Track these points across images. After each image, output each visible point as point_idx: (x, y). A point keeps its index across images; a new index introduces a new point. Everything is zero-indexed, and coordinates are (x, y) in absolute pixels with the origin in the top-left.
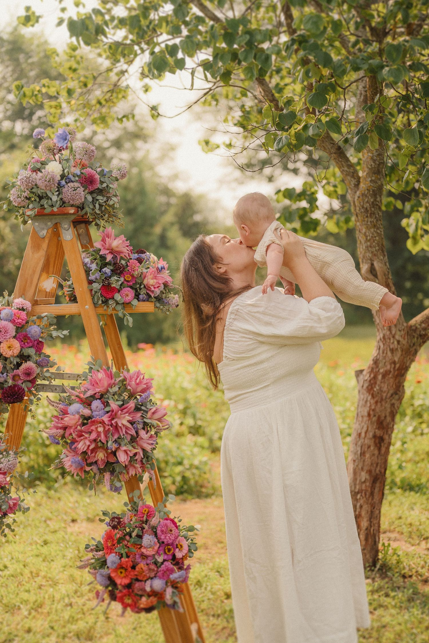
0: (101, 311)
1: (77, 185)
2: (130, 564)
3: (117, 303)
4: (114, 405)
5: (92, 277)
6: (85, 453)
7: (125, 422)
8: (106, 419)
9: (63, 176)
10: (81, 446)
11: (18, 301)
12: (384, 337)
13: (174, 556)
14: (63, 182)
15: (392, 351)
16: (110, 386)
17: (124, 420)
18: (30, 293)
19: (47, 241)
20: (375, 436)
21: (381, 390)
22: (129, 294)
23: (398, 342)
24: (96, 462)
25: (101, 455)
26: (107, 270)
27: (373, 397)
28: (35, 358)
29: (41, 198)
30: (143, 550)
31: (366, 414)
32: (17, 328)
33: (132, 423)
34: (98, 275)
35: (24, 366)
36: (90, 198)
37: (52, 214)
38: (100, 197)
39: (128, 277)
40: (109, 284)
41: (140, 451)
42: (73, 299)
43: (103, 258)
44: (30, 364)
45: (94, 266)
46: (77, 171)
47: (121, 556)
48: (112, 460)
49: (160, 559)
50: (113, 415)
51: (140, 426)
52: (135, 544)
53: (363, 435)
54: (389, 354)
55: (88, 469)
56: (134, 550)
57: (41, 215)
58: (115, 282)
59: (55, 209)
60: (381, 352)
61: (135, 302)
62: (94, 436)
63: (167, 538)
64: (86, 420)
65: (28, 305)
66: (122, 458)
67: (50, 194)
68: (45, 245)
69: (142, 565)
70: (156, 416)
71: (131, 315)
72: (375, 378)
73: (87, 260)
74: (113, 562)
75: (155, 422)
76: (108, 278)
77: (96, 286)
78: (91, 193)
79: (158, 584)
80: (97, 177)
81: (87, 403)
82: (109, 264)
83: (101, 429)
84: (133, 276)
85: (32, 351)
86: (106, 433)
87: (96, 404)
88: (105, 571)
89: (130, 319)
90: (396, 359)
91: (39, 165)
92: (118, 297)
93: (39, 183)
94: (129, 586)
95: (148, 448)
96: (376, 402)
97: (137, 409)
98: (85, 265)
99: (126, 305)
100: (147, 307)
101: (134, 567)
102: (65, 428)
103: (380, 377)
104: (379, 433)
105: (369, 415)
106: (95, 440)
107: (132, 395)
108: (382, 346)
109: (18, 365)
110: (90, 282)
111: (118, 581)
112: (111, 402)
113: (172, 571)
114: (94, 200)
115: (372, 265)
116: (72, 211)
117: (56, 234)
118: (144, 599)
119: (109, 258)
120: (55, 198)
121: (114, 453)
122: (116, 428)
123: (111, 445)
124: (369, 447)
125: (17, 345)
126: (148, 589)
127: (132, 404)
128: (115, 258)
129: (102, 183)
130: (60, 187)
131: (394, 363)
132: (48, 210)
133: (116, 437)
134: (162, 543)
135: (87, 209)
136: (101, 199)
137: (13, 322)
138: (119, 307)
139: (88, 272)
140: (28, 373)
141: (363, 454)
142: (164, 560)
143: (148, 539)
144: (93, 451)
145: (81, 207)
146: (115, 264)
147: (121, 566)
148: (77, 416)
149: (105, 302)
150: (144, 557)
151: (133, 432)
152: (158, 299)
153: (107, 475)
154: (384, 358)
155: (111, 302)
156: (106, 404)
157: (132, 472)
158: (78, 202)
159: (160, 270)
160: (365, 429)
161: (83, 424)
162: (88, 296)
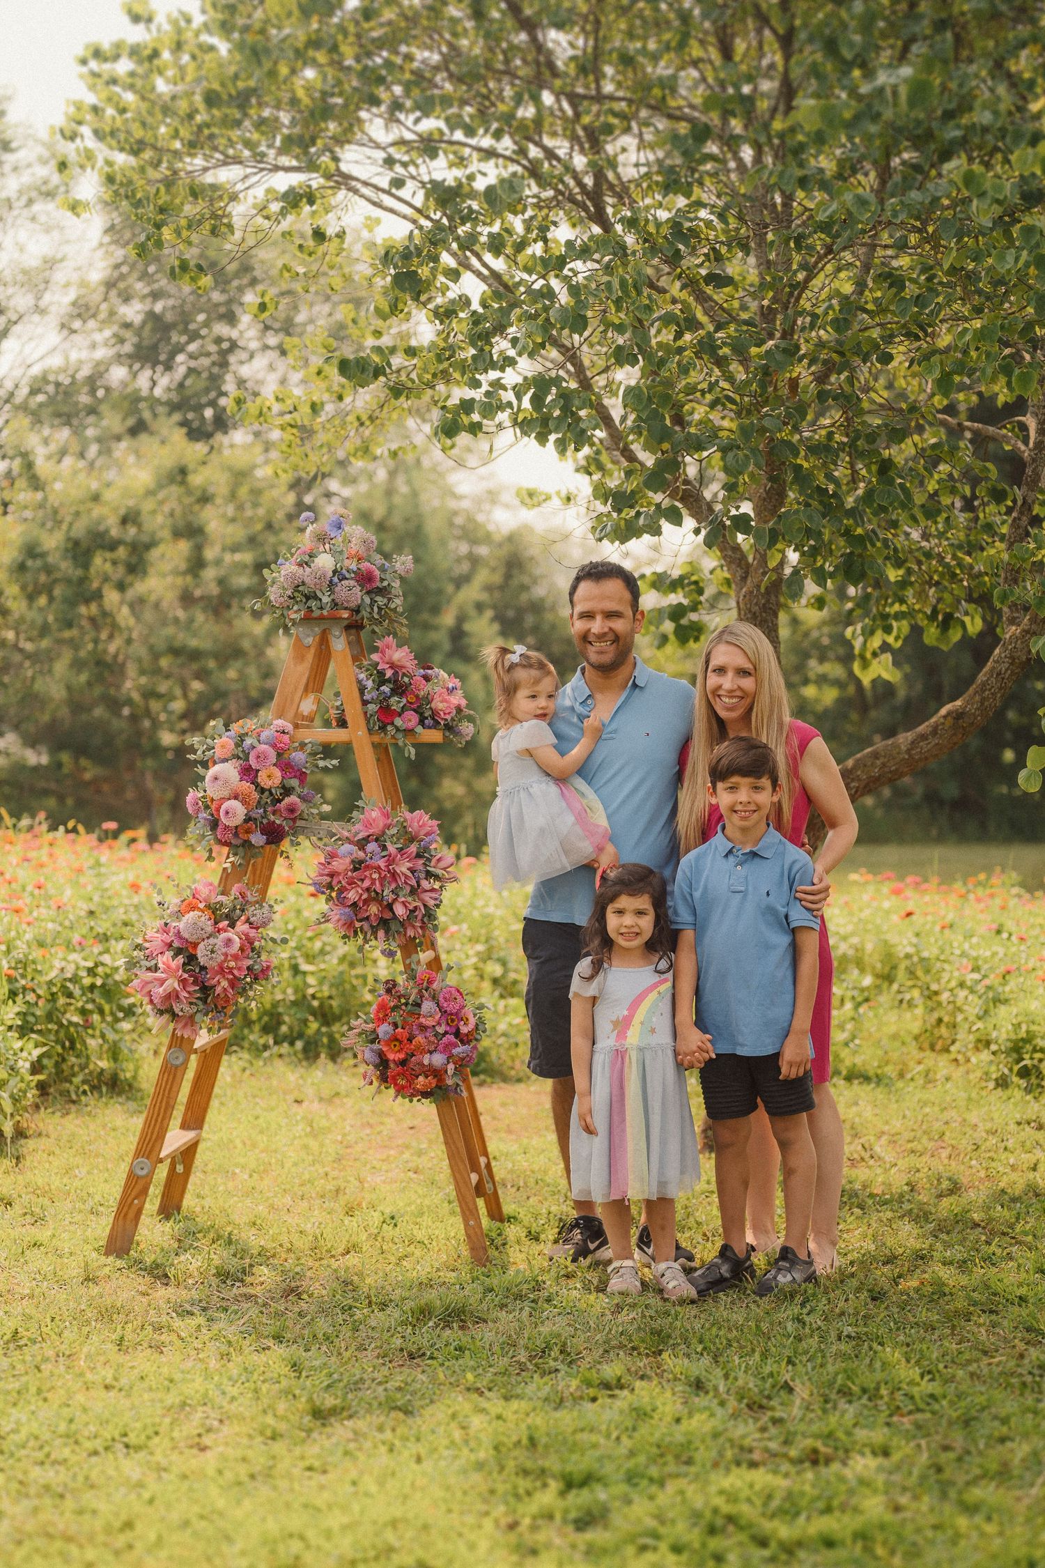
0: (376, 739)
1: (352, 583)
2: (406, 1035)
3: (398, 729)
4: (392, 848)
5: (367, 697)
6: (355, 904)
7: (404, 870)
8: (382, 863)
9: (335, 572)
10: (352, 895)
11: (279, 723)
13: (458, 1030)
14: (336, 579)
16: (388, 827)
17: (403, 868)
18: (291, 714)
19: (312, 651)
22: (411, 719)
24: (367, 918)
25: (374, 909)
26: (386, 689)
28: (299, 790)
29: (308, 598)
30: (422, 1020)
32: (279, 755)
33: (412, 871)
34: (375, 694)
35: (287, 800)
36: (367, 600)
37: (322, 618)
38: (378, 599)
39: (412, 698)
40: (388, 706)
41: (419, 904)
42: (342, 723)
43: (381, 674)
44: (293, 799)
45: (370, 684)
46: (354, 567)
47: (395, 1025)
48: (388, 915)
49: (441, 1030)
50: (391, 860)
51: (423, 875)
52: (411, 1014)
55: (358, 925)
56: (410, 1020)
57: (308, 619)
58: (396, 703)
59: (325, 613)
61: (419, 729)
62: (367, 884)
63: (451, 1007)
64: (358, 865)
65: (289, 727)
66: (400, 910)
67: (319, 594)
68: (310, 656)
69: (420, 1039)
70: (442, 864)
71: (414, 745)
73: (362, 676)
74: (386, 1033)
75: (440, 872)
76: (387, 698)
77: (372, 708)
78: (368, 593)
79: (438, 1059)
80: (377, 573)
81: (362, 844)
82: (389, 681)
83: (376, 876)
84: (417, 697)
85: (294, 783)
86: (382, 879)
87: (372, 847)
88: (376, 1046)
89: (413, 751)
91: (307, 558)
92: (398, 722)
93: (307, 580)
94: (403, 1063)
95: (431, 903)
97: (419, 856)
98: (359, 682)
99: (409, 732)
100: (434, 736)
101: (410, 1040)
102: (332, 875)
106: (368, 890)
107: (412, 840)
109: (279, 801)
110: (365, 703)
111: (391, 1056)
112: (388, 844)
113: (456, 1046)
114: (373, 601)
116: (346, 615)
117: (324, 641)
118: (421, 1079)
119: (389, 674)
120: (326, 599)
121: (390, 906)
122: (394, 875)
123: (388, 895)
125: (278, 773)
126: (426, 1062)
127: (413, 848)
128: (395, 674)
129: (382, 580)
130: (331, 584)
132: (317, 613)
133: (393, 886)
134: (444, 1012)
135: (364, 613)
136: (381, 601)
137: (274, 746)
138: (400, 735)
139: (362, 690)
140: (291, 810)
142: (446, 1033)
143: (428, 1006)
144: (366, 902)
145: (357, 610)
146: (396, 681)
147: (395, 1038)
148: (348, 860)
149: (383, 728)
150: (423, 1028)
151: (414, 882)
152: (449, 728)
153: (381, 934)
155: (389, 728)
156: (384, 848)
157: (410, 933)
158: (353, 605)
159: (451, 691)
161: (355, 869)
162: (362, 722)
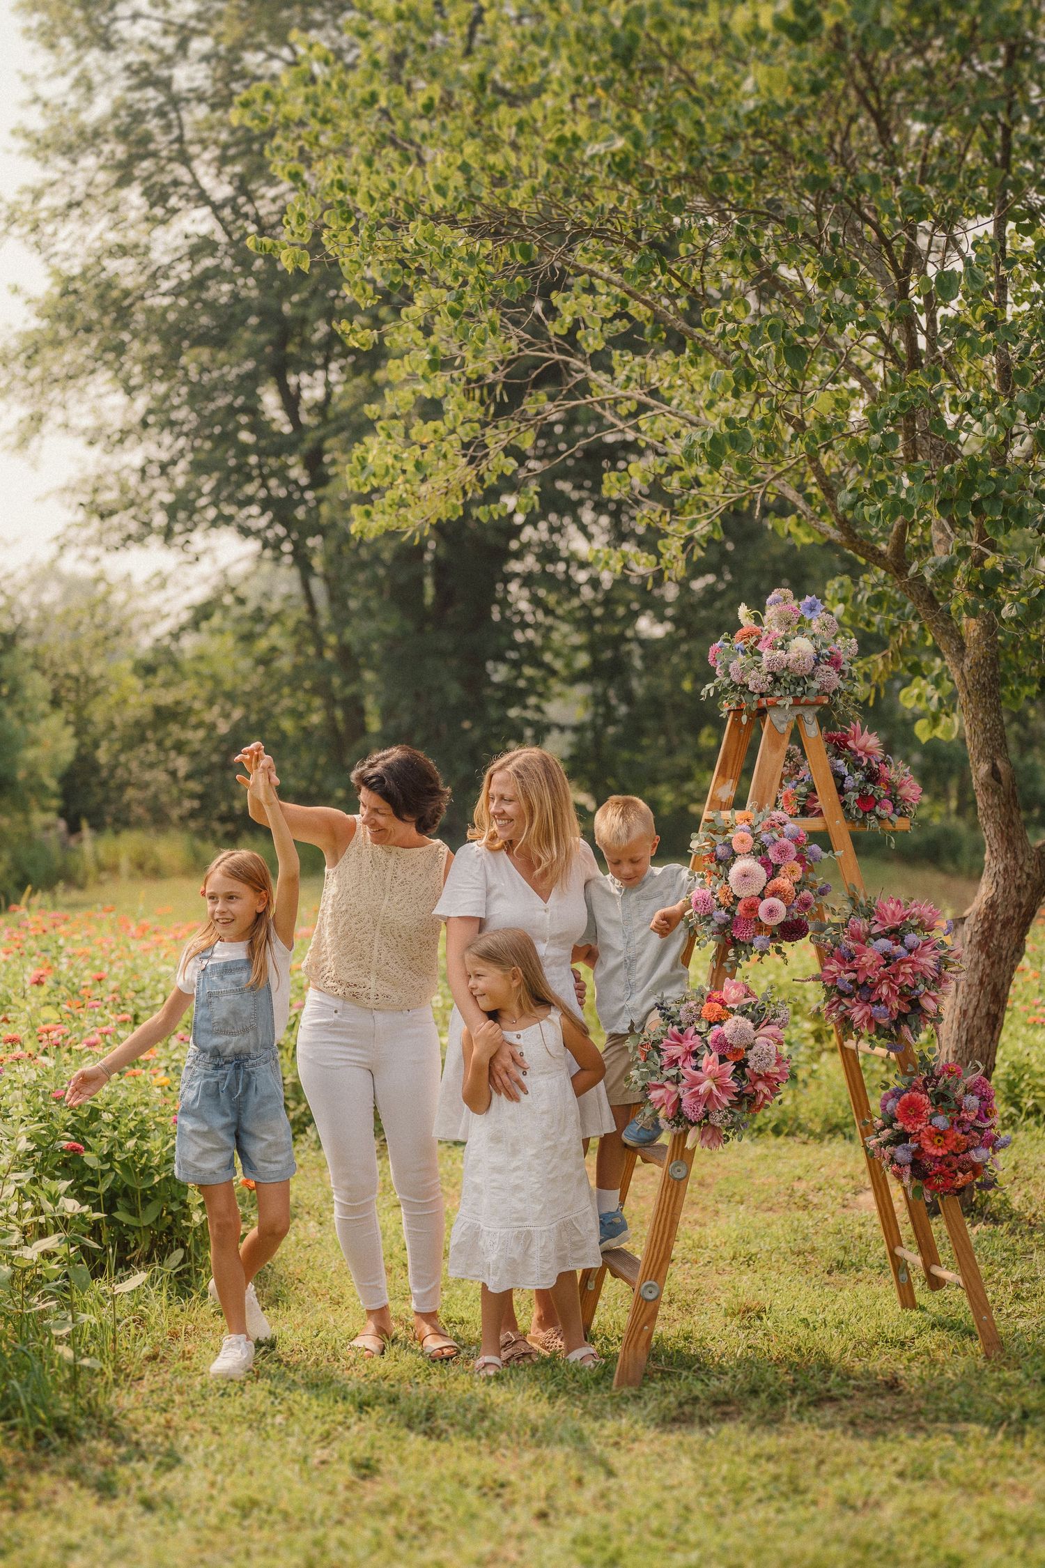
0: (855, 827)
3: (877, 817)
10: (884, 992)
12: (1005, 869)
15: (1018, 888)
20: (988, 1014)
21: (1000, 947)
22: (888, 807)
23: (1028, 875)
25: (895, 1004)
26: (859, 776)
27: (988, 956)
30: (963, 1114)
31: (976, 981)
32: (800, 849)
39: (884, 786)
40: (867, 795)
45: (846, 771)
48: (906, 1010)
50: (919, 953)
53: (971, 1012)
54: (1013, 892)
58: (873, 791)
60: (1000, 890)
61: (894, 817)
62: (900, 979)
68: (785, 743)
69: (958, 1135)
72: (991, 928)
73: (839, 763)
76: (864, 786)
77: (850, 796)
80: (841, 656)
84: (888, 785)
86: (915, 974)
89: (892, 839)
90: (1024, 901)
92: (878, 810)
93: (793, 665)
94: (942, 1160)
96: (993, 964)
98: (836, 769)
99: (884, 820)
103: (998, 927)
104: (993, 1008)
105: (981, 983)
106: (901, 985)
108: (1001, 882)
110: (841, 791)
115: (994, 766)
116: (826, 701)
117: (799, 724)
118: (959, 1176)
124: (979, 1030)
131: (1020, 905)
139: (839, 778)
140: (806, 904)
141: (970, 1041)
146: (870, 768)
154: (1005, 899)
155: (869, 816)
160: (974, 1002)
161: (887, 964)
162: (839, 808)
